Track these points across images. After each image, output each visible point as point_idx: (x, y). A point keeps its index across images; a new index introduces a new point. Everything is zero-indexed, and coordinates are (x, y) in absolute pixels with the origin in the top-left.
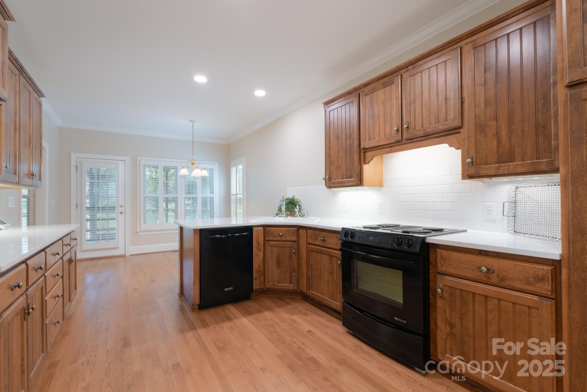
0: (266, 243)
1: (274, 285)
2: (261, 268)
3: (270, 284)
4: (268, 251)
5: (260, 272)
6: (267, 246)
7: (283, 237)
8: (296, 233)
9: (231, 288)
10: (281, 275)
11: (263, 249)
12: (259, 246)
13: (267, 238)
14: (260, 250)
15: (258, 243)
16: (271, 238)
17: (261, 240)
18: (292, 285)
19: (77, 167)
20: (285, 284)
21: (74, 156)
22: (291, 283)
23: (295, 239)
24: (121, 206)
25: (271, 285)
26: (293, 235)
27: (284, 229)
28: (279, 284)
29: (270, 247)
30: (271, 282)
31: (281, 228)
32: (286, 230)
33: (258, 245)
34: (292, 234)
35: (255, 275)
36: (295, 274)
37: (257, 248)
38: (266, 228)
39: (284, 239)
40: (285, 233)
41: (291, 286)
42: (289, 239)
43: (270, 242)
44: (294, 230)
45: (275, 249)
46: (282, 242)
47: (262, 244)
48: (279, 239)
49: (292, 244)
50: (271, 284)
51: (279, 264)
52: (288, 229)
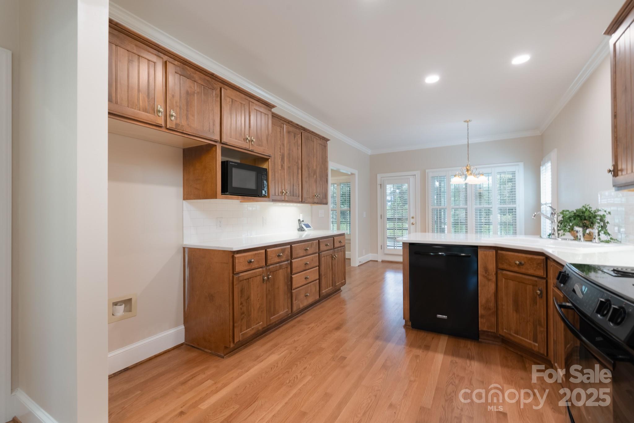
0: (499, 271)
1: (510, 335)
2: (492, 304)
3: (505, 330)
4: (502, 283)
5: (490, 309)
6: (500, 276)
7: (523, 268)
8: (542, 265)
9: (445, 317)
10: (520, 323)
11: (494, 279)
12: (488, 275)
13: (500, 266)
14: (489, 280)
15: (486, 270)
16: (505, 266)
17: (492, 266)
18: (537, 345)
19: (381, 185)
20: (526, 338)
21: (379, 176)
22: (535, 340)
23: (541, 274)
24: (413, 218)
25: (505, 332)
26: (539, 267)
27: (524, 255)
28: (516, 335)
29: (505, 279)
30: (505, 329)
31: (520, 255)
32: (526, 257)
33: (486, 273)
34: (535, 265)
35: (481, 311)
36: (542, 329)
37: (484, 276)
38: (499, 252)
39: (523, 271)
40: (525, 262)
41: (535, 345)
42: (531, 271)
43: (504, 272)
44: (539, 259)
45: (511, 284)
46: (521, 275)
47: (494, 273)
48: (516, 269)
49: (536, 281)
50: (507, 331)
51: (517, 307)
52: (530, 256)
